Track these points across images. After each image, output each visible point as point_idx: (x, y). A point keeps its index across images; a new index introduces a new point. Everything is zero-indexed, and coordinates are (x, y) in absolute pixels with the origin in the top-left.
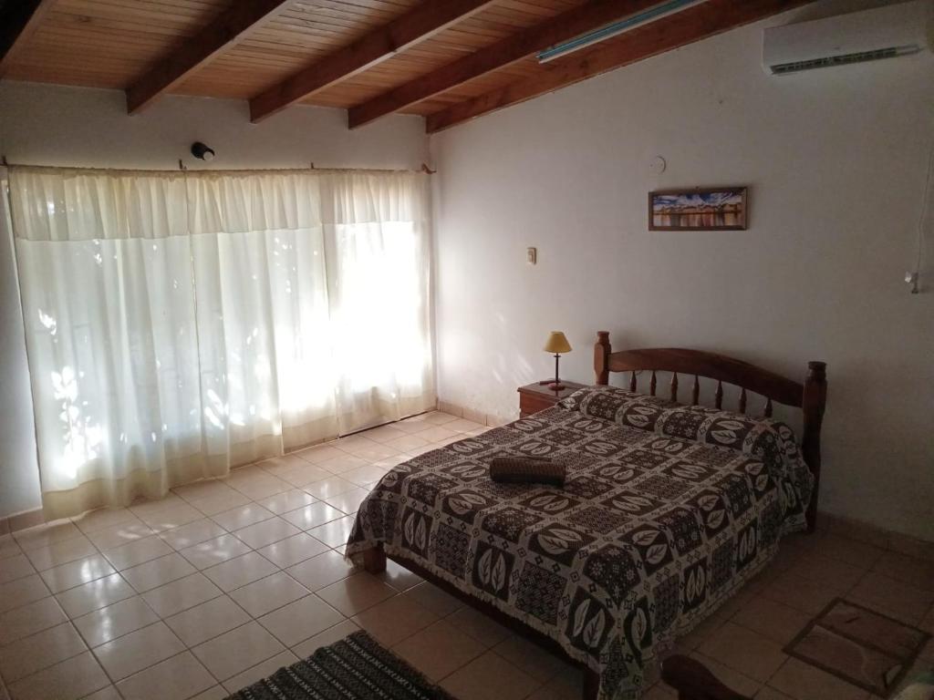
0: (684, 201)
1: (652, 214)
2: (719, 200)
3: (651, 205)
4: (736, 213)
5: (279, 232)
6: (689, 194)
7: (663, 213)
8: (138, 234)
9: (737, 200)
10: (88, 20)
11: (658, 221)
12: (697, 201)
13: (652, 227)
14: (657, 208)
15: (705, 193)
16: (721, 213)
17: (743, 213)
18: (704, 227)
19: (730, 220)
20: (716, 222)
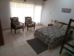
0: (65, 10)
2: (68, 10)
3: (62, 10)
6: (66, 9)
9: (70, 10)
12: (66, 10)
13: (62, 12)
17: (70, 11)
18: (66, 12)
19: (69, 12)
20: (68, 12)
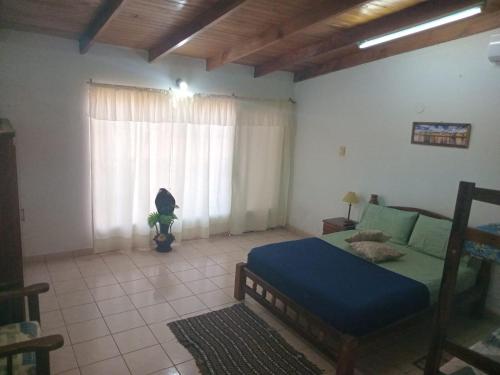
0: (433, 129)
1: (413, 134)
2: (454, 130)
3: (414, 129)
4: (463, 138)
5: (216, 126)
6: (437, 125)
7: (420, 134)
8: (148, 120)
9: (464, 131)
10: (136, 16)
11: (416, 138)
12: (441, 129)
13: (413, 142)
14: (417, 131)
15: (446, 126)
16: (454, 137)
17: (466, 138)
18: (443, 144)
19: (459, 141)
20: (450, 142)
